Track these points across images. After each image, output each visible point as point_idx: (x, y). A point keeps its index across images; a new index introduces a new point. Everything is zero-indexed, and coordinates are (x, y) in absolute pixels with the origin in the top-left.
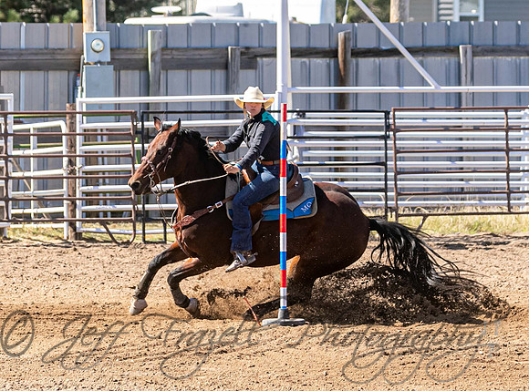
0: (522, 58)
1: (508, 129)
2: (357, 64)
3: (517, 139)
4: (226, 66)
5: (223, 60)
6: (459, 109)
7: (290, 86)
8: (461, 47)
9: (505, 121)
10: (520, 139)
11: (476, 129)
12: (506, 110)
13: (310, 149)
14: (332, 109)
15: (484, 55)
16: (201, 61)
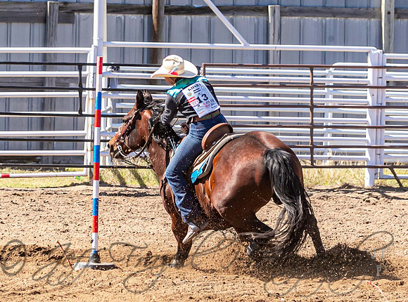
0: (328, 19)
1: (313, 86)
2: (170, 21)
3: (321, 96)
4: (45, 20)
5: (42, 14)
6: (266, 66)
7: (105, 40)
8: (269, 6)
9: (310, 78)
10: (324, 97)
11: (283, 85)
12: (312, 68)
13: (122, 101)
14: (145, 64)
15: (291, 15)
16: (21, 14)
